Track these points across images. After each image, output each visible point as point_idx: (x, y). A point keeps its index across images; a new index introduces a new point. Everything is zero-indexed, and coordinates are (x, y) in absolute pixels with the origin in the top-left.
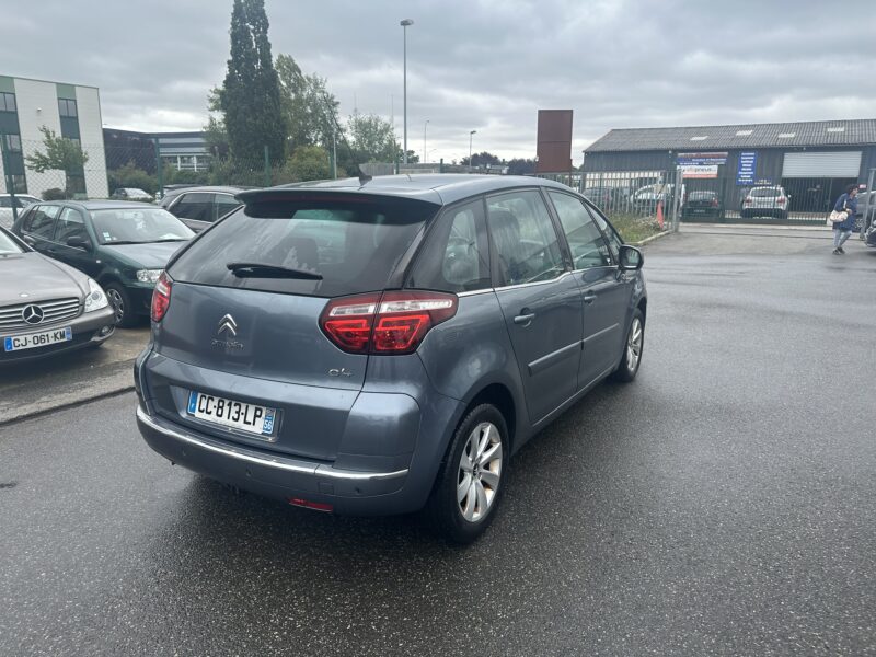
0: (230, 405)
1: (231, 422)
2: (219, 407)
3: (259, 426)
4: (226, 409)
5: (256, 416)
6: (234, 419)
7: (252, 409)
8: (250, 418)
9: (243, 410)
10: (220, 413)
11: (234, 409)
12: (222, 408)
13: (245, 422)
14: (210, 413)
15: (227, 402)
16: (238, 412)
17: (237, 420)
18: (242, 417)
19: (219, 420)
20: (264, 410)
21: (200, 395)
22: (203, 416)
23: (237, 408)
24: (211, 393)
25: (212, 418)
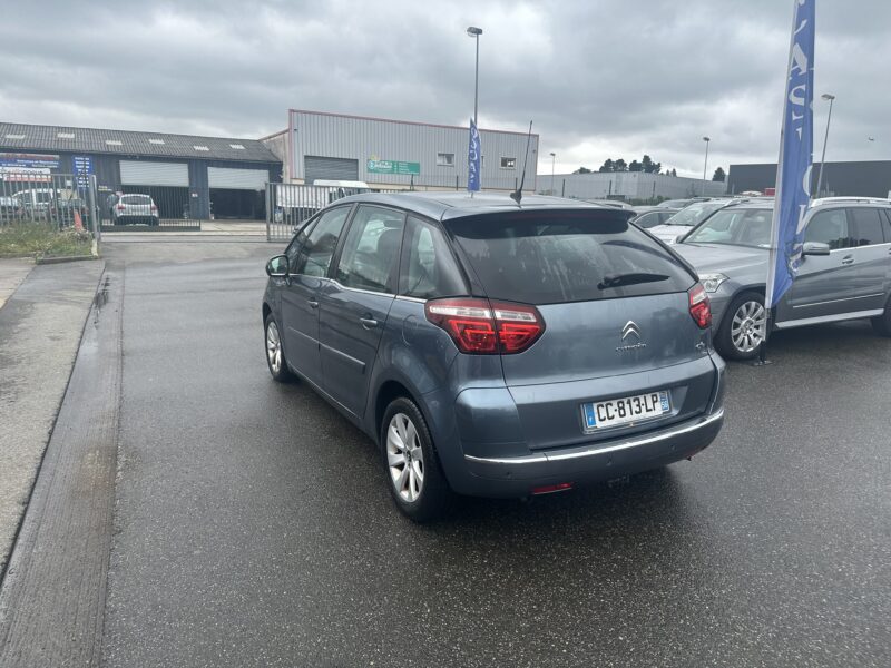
0: (629, 402)
1: (636, 417)
2: (620, 409)
3: (658, 409)
4: (627, 407)
5: (654, 402)
6: (637, 412)
7: (649, 397)
8: (650, 406)
9: (642, 401)
10: (622, 413)
11: (634, 404)
12: (623, 408)
13: (648, 410)
14: (613, 417)
15: (625, 400)
16: (638, 406)
17: (640, 412)
18: (643, 408)
19: (624, 420)
20: (658, 394)
21: (595, 405)
22: (608, 423)
23: (637, 402)
24: (605, 399)
25: (617, 420)
